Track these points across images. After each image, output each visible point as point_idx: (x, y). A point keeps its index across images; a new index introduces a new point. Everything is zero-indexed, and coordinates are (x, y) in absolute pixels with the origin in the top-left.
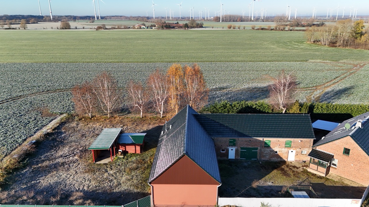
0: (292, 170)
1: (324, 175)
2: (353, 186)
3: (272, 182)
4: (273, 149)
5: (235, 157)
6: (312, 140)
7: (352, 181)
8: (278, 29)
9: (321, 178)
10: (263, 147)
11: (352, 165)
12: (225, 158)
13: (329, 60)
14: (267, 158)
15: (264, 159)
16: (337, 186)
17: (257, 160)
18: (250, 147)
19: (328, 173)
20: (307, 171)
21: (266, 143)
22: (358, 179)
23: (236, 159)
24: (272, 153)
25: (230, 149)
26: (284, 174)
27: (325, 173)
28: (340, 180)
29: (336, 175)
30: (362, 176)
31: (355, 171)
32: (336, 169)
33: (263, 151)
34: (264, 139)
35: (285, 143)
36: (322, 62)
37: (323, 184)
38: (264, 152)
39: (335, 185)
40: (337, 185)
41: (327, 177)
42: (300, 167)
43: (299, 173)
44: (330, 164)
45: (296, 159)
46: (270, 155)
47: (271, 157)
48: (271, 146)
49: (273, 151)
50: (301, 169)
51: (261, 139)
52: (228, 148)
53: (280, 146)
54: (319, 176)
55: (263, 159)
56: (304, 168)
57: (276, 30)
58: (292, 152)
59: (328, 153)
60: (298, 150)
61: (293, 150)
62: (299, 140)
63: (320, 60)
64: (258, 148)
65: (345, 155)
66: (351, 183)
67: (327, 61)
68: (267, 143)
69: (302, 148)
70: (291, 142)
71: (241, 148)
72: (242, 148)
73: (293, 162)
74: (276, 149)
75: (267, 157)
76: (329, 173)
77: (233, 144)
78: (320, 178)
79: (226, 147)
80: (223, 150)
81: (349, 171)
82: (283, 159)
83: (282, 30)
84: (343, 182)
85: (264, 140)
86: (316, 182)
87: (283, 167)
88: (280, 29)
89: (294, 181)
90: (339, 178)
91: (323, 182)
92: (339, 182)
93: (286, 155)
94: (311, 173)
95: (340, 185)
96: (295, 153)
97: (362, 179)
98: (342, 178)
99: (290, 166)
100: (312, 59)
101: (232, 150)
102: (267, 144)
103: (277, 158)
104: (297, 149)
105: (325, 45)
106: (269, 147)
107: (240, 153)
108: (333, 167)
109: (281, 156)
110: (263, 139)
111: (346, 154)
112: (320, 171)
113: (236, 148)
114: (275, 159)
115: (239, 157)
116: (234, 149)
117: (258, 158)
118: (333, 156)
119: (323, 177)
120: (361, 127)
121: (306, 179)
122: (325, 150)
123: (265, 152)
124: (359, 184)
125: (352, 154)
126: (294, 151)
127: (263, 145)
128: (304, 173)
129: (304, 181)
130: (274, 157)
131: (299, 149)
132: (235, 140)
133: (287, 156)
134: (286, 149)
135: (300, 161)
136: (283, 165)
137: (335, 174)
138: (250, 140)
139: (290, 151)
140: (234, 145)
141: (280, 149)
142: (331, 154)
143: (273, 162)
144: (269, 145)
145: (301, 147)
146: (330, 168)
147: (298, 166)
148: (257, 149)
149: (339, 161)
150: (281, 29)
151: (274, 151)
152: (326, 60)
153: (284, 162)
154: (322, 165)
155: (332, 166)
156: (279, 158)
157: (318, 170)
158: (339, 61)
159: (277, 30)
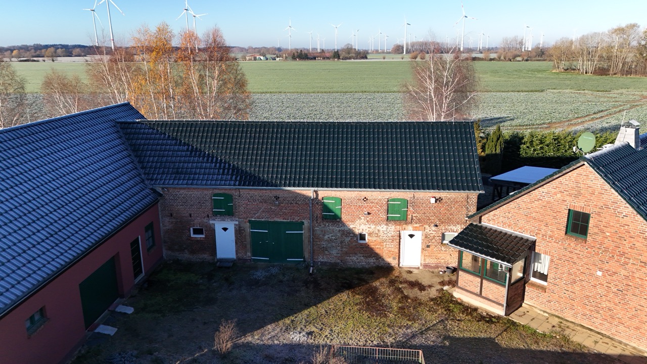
0: (402, 292)
1: (500, 311)
2: (603, 351)
3: (310, 333)
4: (351, 227)
5: (237, 254)
6: (473, 195)
7: (599, 333)
8: (502, 58)
9: (490, 319)
10: (320, 220)
11: (599, 273)
12: (206, 256)
13: (589, 90)
14: (333, 256)
15: (325, 260)
16: (541, 352)
17: (304, 261)
18: (279, 220)
19: (521, 306)
20: (452, 296)
21: (325, 208)
22: (621, 327)
23: (239, 259)
24: (347, 239)
25: (218, 225)
26: (368, 305)
27: (505, 305)
28: (558, 329)
29: (544, 312)
30: (634, 316)
31: (612, 295)
32: (543, 289)
33: (319, 232)
34: (319, 192)
35: (385, 207)
36: (574, 93)
37: (490, 341)
38: (324, 235)
39: (534, 347)
40: (543, 347)
41: (514, 317)
42: (430, 286)
43: (420, 304)
44: (525, 270)
45: (425, 259)
46: (342, 248)
47: (347, 254)
48: (344, 218)
49: (349, 233)
50: (433, 293)
51: (309, 192)
52: (211, 222)
53: (370, 217)
54: (485, 314)
55: (321, 259)
56: (442, 289)
57: (499, 61)
58: (411, 236)
59: (517, 233)
60: (431, 230)
61: (415, 229)
62: (428, 196)
63: (571, 90)
64: (303, 223)
65: (571, 236)
66: (596, 342)
67: (586, 91)
68: (331, 207)
69: (442, 223)
70: (406, 203)
71: (250, 222)
72: (254, 224)
73: (415, 271)
74: (359, 226)
75: (334, 252)
76: (523, 305)
77: (225, 209)
78: (488, 322)
79: (205, 220)
80: (197, 231)
81: (588, 297)
82: (383, 260)
83: (511, 61)
84: (566, 339)
85: (320, 197)
86: (467, 335)
87: (376, 284)
88: (507, 59)
89: (390, 331)
90: (555, 321)
91: (493, 336)
92: (552, 337)
93: (393, 247)
94: (460, 304)
95: (551, 348)
96: (420, 241)
97: (637, 328)
98: (565, 322)
99: (401, 283)
100: (555, 89)
101: (225, 229)
102: (330, 211)
103: (366, 257)
104: (427, 226)
105: (586, 73)
106: (335, 219)
107: (248, 239)
108: (534, 285)
109: (378, 251)
110: (316, 192)
111: (577, 232)
112: (491, 297)
113: (237, 223)
114: (357, 260)
115: (249, 254)
116: (231, 225)
117: (307, 255)
118: (534, 243)
119: (499, 318)
120: (633, 145)
121: (434, 325)
122: (509, 226)
123: (326, 237)
124: (626, 345)
125: (596, 230)
126: (419, 235)
127: (318, 213)
128: (438, 305)
129: (428, 329)
130: (356, 254)
131: (434, 228)
132: (229, 198)
133: (397, 250)
134: (392, 229)
135: (437, 267)
136: (378, 278)
137: (543, 307)
138: (277, 198)
139: (405, 234)
140: (229, 213)
141: (373, 227)
142: (526, 235)
143: (354, 269)
144: (338, 213)
145: (440, 220)
146: (527, 288)
147: (425, 282)
148: (300, 225)
149: (552, 261)
150: (509, 59)
151: (355, 235)
152: (584, 90)
153: (387, 269)
154: (494, 276)
155: (533, 279)
156: (370, 256)
157: (483, 294)
158: (610, 91)
159: (502, 60)
